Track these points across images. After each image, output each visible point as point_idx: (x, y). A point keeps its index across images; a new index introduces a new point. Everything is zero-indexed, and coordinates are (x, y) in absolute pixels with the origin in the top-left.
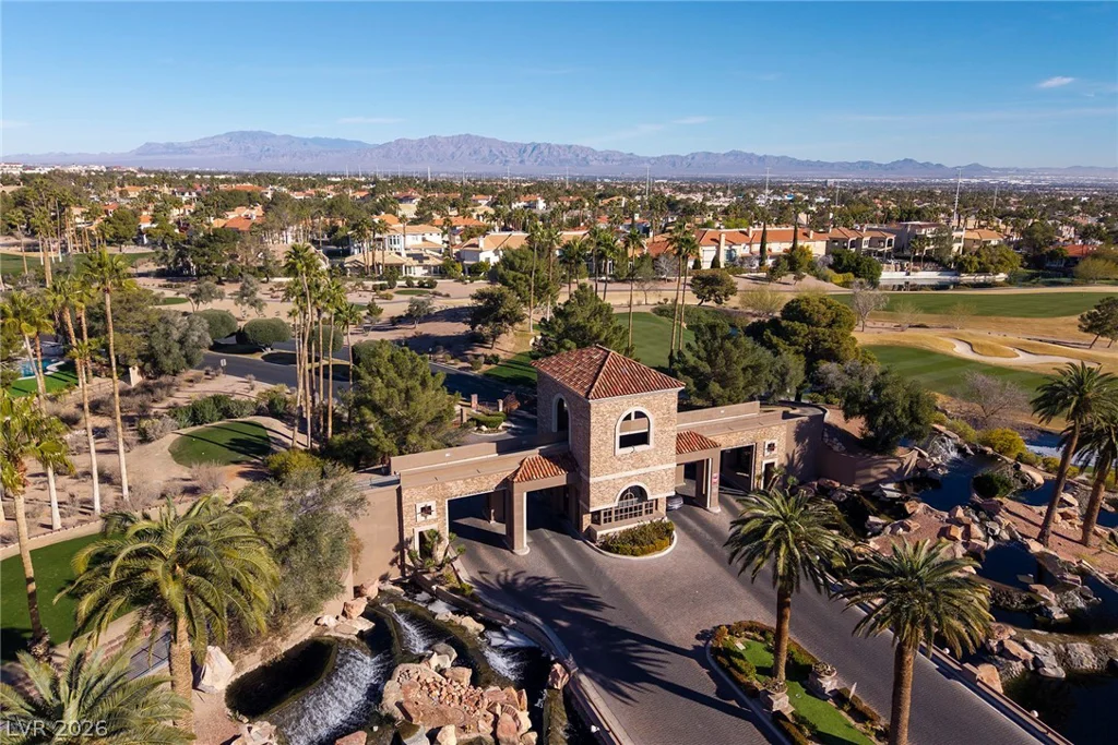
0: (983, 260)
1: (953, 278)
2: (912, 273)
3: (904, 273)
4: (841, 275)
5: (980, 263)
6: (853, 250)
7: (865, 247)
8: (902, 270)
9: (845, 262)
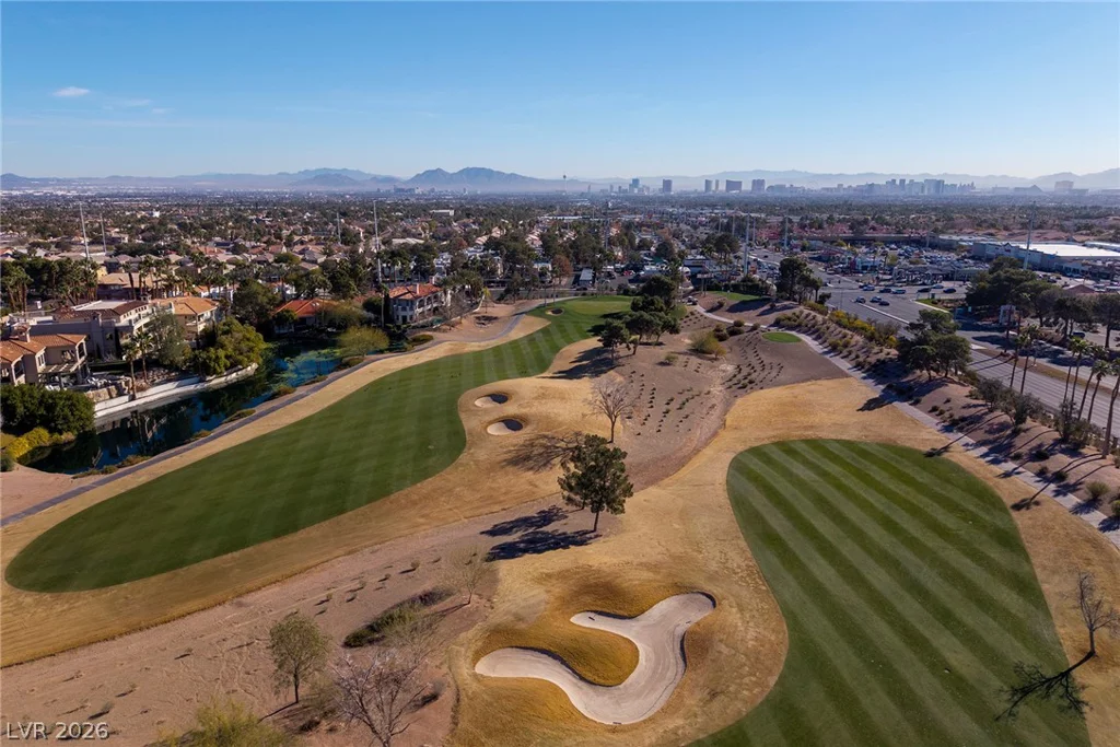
0: (230, 351)
1: (199, 387)
2: (138, 395)
3: (126, 398)
4: (23, 439)
5: (227, 357)
6: (22, 379)
7: (41, 368)
8: (120, 394)
9: (21, 410)
